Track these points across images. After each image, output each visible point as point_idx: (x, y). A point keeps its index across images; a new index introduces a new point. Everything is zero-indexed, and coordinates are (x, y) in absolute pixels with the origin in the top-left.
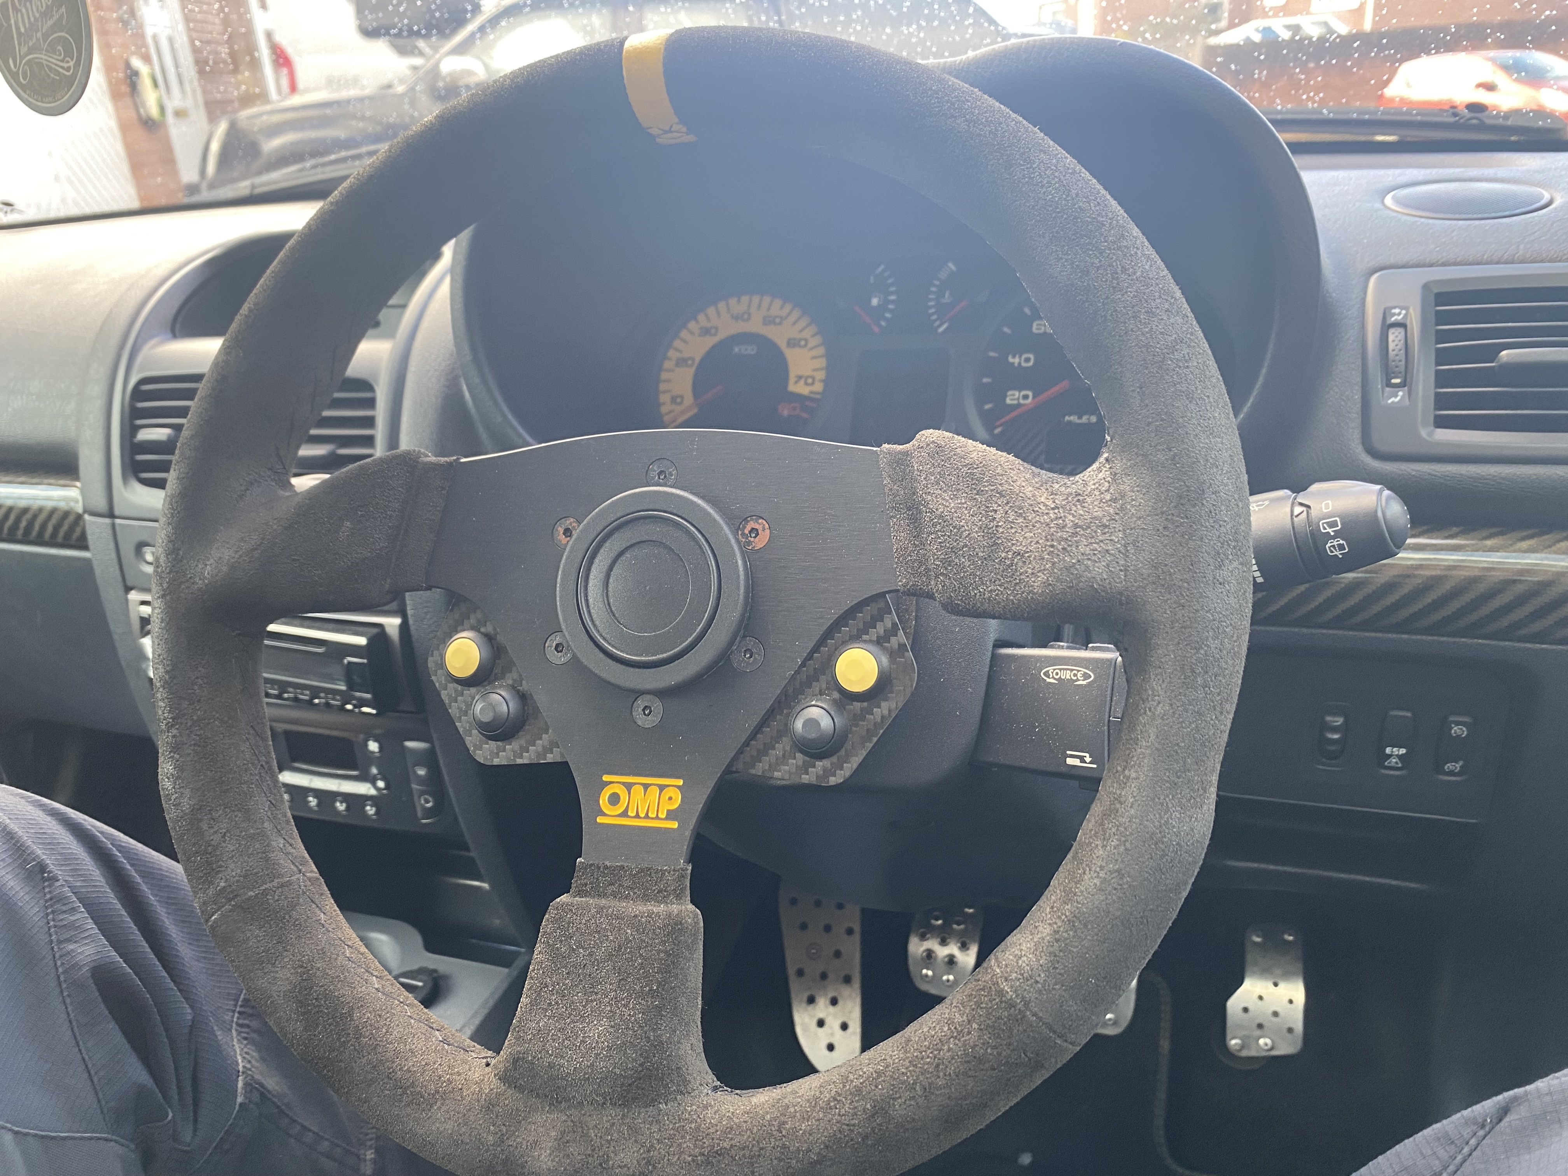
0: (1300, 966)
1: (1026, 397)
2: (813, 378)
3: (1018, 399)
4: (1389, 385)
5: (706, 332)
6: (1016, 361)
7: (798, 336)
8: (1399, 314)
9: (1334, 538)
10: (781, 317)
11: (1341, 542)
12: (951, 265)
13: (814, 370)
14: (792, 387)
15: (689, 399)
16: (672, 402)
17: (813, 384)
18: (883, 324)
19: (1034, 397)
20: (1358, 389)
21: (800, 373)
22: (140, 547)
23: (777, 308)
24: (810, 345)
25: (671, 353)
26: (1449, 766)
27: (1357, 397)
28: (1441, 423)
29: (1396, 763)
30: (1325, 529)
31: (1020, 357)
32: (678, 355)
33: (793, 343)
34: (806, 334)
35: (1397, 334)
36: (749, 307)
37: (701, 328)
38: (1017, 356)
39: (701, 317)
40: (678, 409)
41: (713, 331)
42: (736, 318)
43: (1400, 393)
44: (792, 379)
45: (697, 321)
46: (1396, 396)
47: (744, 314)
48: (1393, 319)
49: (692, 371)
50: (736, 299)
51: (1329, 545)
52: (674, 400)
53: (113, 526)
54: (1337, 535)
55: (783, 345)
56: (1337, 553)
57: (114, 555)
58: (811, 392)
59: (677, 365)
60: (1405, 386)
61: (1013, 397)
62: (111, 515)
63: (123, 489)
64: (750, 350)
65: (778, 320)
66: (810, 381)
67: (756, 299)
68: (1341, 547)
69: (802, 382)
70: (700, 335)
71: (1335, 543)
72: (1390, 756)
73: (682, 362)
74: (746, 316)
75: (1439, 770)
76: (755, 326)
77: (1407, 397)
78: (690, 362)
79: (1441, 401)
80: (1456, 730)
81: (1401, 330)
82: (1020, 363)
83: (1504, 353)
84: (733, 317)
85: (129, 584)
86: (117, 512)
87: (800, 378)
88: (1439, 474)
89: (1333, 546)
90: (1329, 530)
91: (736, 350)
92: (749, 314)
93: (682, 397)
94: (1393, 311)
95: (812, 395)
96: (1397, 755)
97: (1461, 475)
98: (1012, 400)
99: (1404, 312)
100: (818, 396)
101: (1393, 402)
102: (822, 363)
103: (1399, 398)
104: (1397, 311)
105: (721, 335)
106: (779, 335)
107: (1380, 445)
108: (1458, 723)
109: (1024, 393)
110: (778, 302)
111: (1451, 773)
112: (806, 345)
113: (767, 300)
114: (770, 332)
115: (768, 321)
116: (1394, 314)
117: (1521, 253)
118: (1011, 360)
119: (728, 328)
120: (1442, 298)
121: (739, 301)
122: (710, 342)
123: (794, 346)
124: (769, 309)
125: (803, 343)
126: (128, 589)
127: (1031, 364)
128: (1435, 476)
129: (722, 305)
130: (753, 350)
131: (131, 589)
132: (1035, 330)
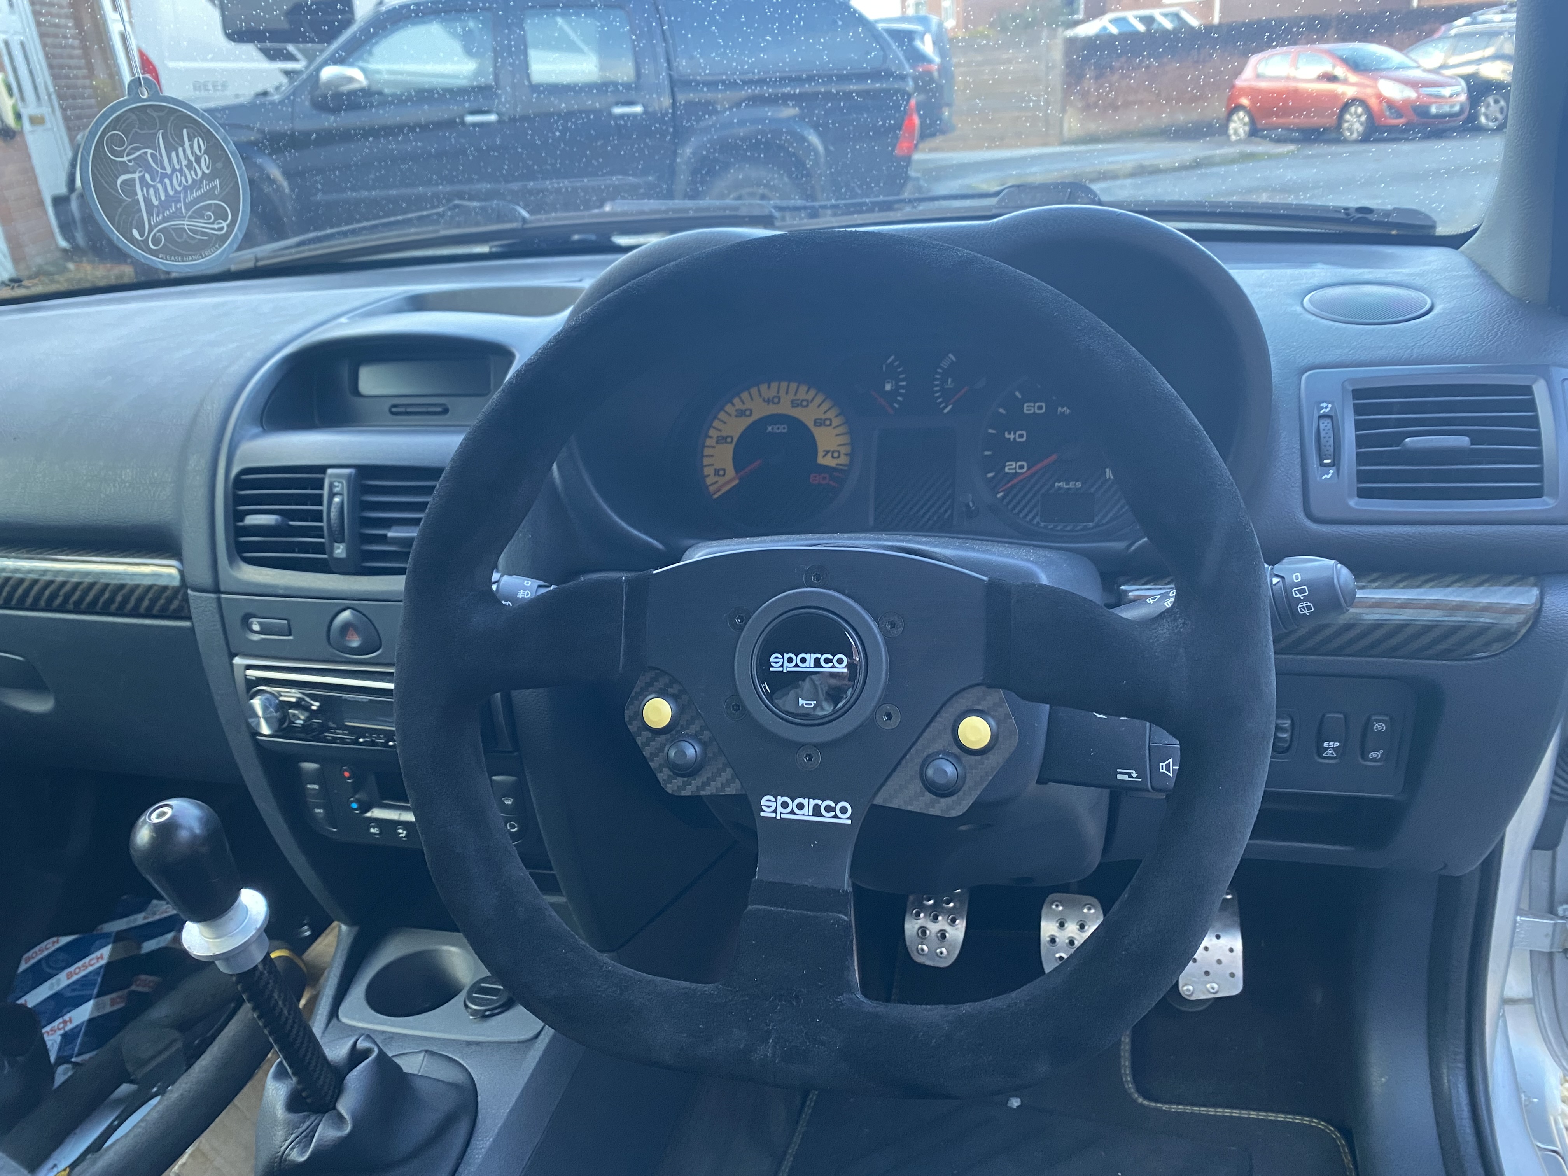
0: (1237, 919)
1: (1022, 467)
2: (839, 452)
3: (1015, 468)
4: (1322, 465)
5: (741, 413)
6: (1012, 436)
7: (824, 417)
8: (1326, 407)
9: (1303, 601)
10: (807, 401)
11: (1309, 604)
12: (951, 355)
13: (839, 445)
14: (821, 460)
15: (731, 472)
16: (715, 475)
17: (839, 457)
18: (896, 406)
19: (1028, 469)
20: (1298, 467)
21: (827, 449)
22: (246, 620)
23: (804, 393)
24: (834, 424)
25: (712, 432)
26: (1372, 755)
27: (1298, 475)
28: (1363, 494)
29: (1332, 754)
30: (1296, 594)
31: (1015, 434)
32: (719, 434)
33: (819, 423)
34: (830, 415)
35: (1326, 424)
36: (778, 392)
37: (737, 410)
38: (1012, 433)
39: (736, 401)
40: (722, 480)
41: (748, 413)
42: (767, 401)
43: (1331, 471)
44: (821, 454)
45: (733, 405)
46: (1328, 474)
47: (773, 398)
48: (1322, 412)
49: (731, 448)
50: (766, 385)
51: (1300, 606)
52: (717, 472)
53: (219, 599)
54: (1306, 599)
55: (810, 425)
56: (1306, 612)
57: (219, 626)
58: (838, 465)
59: (717, 442)
60: (1334, 465)
61: (1011, 467)
62: (217, 590)
63: (230, 569)
64: (782, 429)
65: (805, 403)
66: (836, 455)
67: (784, 384)
68: (1309, 608)
69: (830, 455)
70: (736, 416)
71: (1305, 605)
72: (1327, 749)
73: (722, 440)
74: (776, 400)
75: (1364, 756)
76: (784, 408)
77: (1336, 475)
78: (729, 440)
79: (1362, 477)
80: (1377, 726)
81: (1329, 420)
82: (1015, 438)
83: (1408, 440)
84: (764, 400)
85: (233, 651)
86: (222, 589)
87: (828, 452)
88: (1362, 534)
89: (1303, 607)
90: (1299, 595)
91: (770, 429)
92: (779, 398)
93: (724, 470)
94: (1322, 405)
95: (838, 467)
96: (1333, 748)
97: (1380, 534)
98: (1009, 469)
99: (1330, 406)
100: (846, 468)
101: (1326, 478)
102: (845, 439)
103: (1330, 475)
104: (1324, 405)
105: (755, 417)
106: (807, 416)
107: (1316, 512)
108: (1378, 721)
109: (1019, 463)
110: (803, 388)
111: (1374, 760)
112: (831, 425)
113: (793, 386)
114: (797, 413)
115: (795, 404)
116: (1323, 408)
117: (1415, 356)
118: (1007, 436)
119: (760, 410)
120: (1357, 394)
121: (769, 387)
122: (744, 423)
123: (821, 425)
124: (796, 393)
125: (828, 422)
126: (233, 655)
127: (1024, 439)
128: (1359, 535)
129: (754, 391)
130: (784, 428)
131: (236, 655)
132: (1025, 411)
